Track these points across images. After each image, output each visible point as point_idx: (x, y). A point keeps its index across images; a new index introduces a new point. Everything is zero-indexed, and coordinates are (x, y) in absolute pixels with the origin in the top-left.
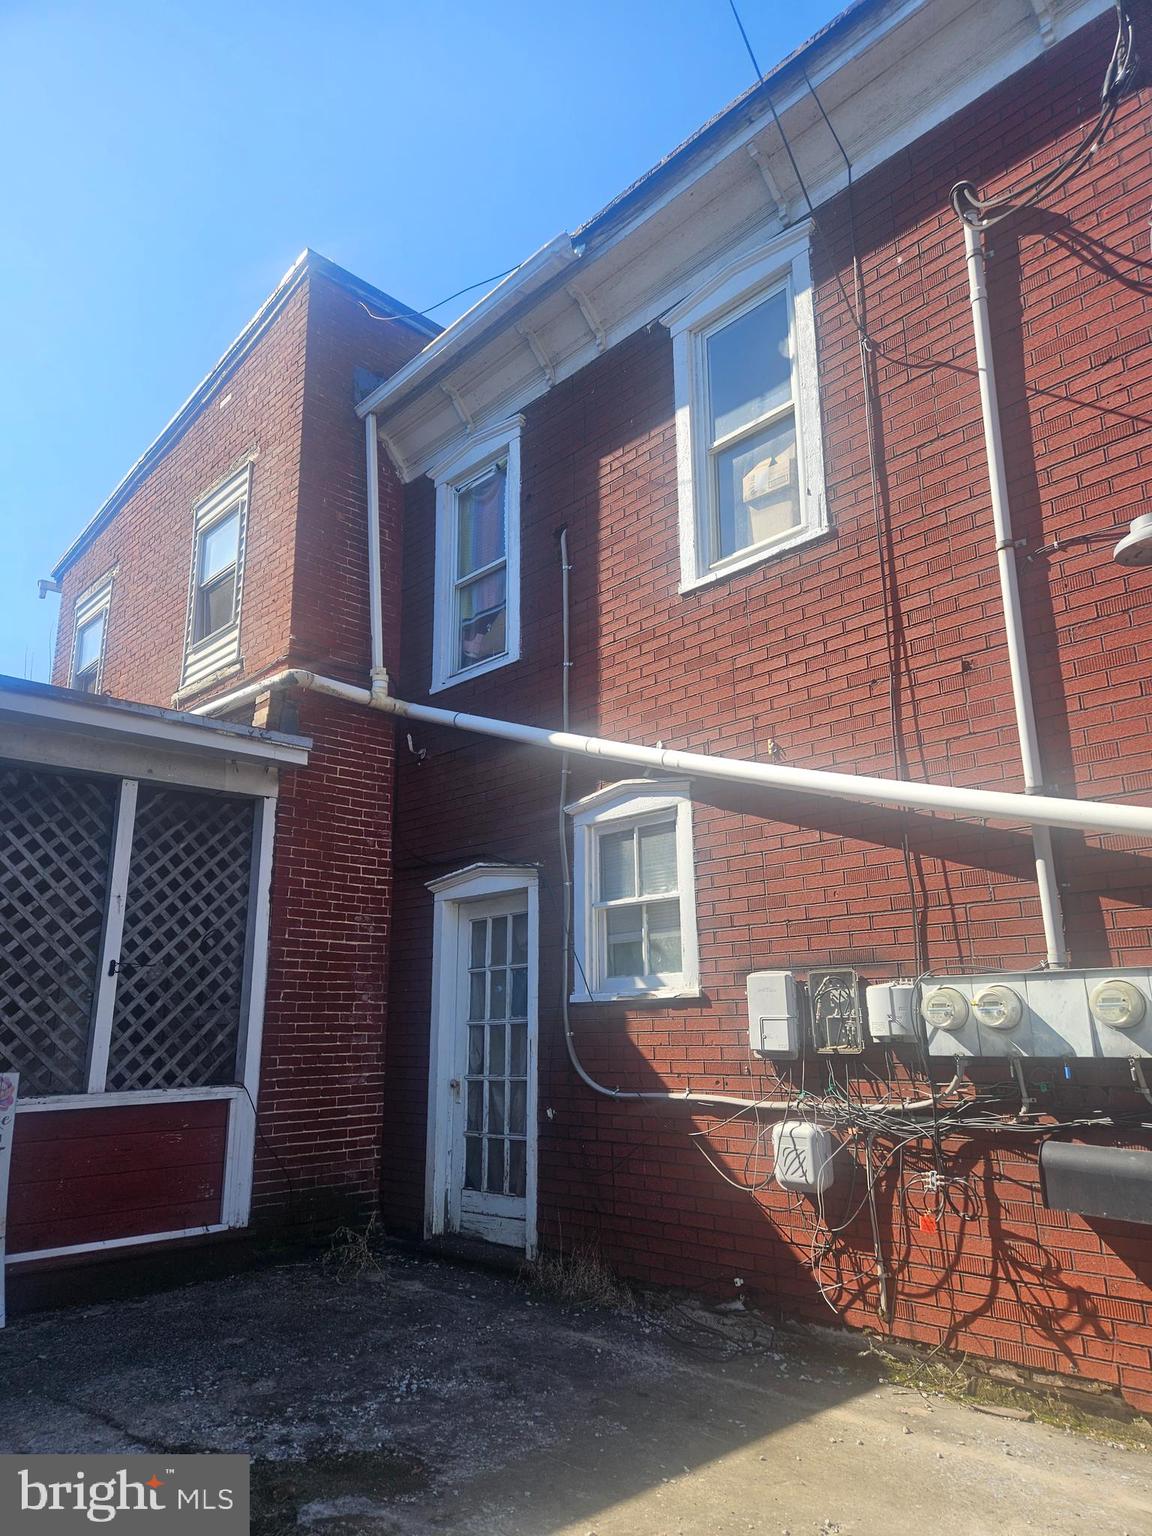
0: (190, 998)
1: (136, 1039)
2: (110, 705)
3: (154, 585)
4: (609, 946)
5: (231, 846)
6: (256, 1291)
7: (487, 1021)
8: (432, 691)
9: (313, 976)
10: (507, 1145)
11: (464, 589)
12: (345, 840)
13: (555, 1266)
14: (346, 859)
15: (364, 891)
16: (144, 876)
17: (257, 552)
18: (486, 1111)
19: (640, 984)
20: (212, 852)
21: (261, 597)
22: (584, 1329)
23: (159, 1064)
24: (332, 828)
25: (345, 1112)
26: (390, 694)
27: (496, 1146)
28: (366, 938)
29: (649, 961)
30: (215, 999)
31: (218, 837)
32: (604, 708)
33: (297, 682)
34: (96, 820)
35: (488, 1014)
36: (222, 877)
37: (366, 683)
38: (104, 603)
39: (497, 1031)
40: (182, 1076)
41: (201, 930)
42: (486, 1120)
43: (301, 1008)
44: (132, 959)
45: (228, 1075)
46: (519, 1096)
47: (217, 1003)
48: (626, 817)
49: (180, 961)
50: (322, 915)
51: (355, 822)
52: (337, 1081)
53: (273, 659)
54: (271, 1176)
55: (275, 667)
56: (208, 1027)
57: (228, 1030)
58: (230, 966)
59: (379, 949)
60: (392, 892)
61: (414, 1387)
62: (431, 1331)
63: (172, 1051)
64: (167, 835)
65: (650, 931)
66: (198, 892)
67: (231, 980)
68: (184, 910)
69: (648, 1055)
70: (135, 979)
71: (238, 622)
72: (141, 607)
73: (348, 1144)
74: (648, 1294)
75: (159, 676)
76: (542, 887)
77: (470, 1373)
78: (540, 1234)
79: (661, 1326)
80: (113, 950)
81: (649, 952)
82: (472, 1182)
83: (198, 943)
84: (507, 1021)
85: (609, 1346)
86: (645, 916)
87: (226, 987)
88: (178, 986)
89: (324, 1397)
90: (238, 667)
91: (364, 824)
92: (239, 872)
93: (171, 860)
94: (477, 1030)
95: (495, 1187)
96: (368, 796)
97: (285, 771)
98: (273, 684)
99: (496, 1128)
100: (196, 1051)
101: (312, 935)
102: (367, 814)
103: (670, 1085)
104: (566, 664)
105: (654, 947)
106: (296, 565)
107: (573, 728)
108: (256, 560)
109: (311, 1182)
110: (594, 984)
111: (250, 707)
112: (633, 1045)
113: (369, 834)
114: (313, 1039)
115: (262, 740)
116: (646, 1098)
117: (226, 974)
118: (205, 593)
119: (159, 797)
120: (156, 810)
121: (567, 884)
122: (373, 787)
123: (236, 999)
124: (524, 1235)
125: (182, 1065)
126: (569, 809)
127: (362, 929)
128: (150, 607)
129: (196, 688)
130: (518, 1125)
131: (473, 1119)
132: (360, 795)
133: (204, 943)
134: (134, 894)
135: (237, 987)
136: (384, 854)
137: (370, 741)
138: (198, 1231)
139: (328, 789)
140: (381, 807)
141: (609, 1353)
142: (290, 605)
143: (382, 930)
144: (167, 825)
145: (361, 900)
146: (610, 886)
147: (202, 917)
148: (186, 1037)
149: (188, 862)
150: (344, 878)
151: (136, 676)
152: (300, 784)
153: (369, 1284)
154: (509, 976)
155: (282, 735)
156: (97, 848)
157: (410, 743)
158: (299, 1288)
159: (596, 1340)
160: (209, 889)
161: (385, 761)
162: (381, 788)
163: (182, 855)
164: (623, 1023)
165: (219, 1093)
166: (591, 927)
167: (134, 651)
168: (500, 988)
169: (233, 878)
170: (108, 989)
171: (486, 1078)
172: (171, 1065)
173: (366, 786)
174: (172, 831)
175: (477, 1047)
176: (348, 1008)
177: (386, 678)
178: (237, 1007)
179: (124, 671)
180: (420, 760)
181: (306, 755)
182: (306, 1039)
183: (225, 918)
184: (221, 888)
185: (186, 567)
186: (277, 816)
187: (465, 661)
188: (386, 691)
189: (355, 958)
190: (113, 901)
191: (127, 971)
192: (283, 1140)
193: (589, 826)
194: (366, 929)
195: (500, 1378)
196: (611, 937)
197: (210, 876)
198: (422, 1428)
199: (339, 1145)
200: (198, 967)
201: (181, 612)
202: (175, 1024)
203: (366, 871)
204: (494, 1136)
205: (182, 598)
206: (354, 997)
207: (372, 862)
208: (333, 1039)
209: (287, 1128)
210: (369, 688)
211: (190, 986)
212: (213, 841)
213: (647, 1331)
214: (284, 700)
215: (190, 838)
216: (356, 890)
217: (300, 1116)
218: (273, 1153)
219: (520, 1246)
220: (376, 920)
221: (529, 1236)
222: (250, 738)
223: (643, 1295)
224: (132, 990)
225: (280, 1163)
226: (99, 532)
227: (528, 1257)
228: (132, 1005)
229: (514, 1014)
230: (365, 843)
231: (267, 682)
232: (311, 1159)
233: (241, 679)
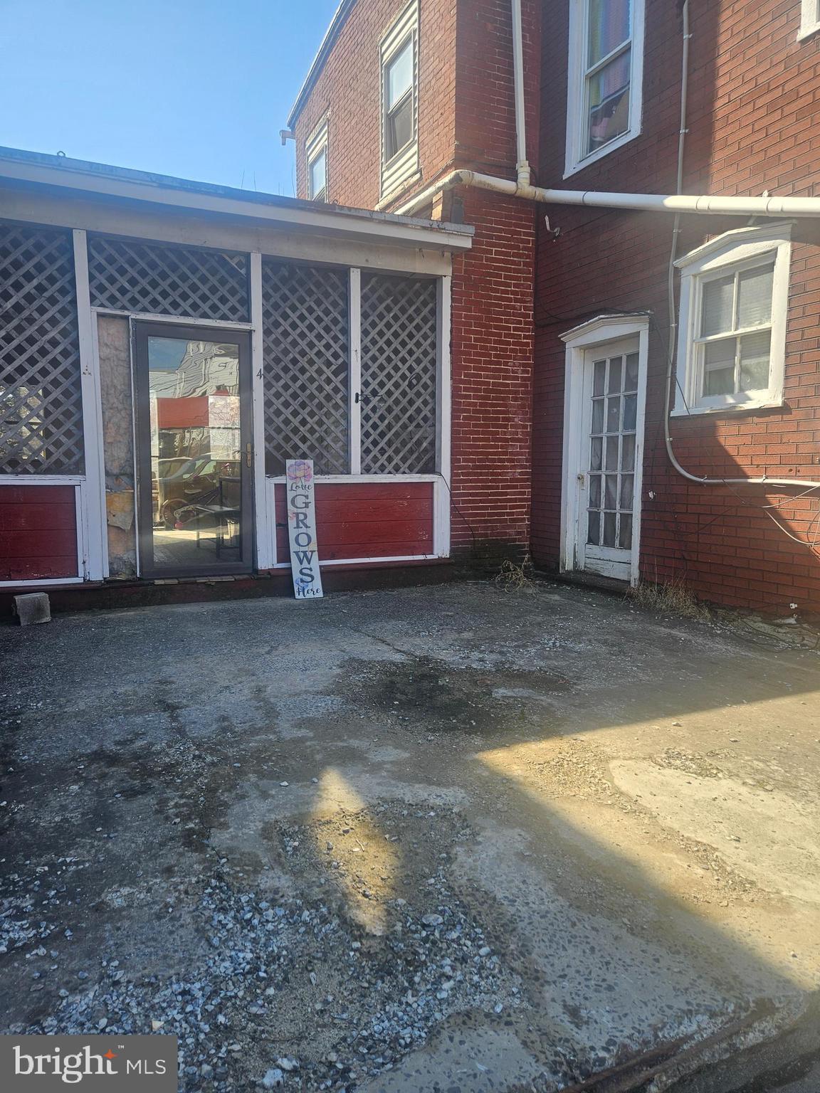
0: (405, 419)
1: (375, 443)
2: (337, 211)
3: (356, 119)
4: (705, 373)
5: (423, 314)
6: (457, 592)
7: (605, 434)
8: (565, 177)
9: (481, 405)
10: (618, 516)
11: (592, 78)
12: (499, 306)
13: (651, 591)
14: (501, 320)
15: (514, 343)
16: (370, 337)
17: (427, 73)
18: (603, 494)
19: (730, 400)
20: (411, 319)
21: (433, 113)
22: (672, 628)
23: (390, 459)
24: (490, 297)
25: (506, 494)
26: (531, 184)
27: (610, 518)
28: (517, 378)
29: (740, 382)
30: (419, 419)
31: (414, 307)
32: (715, 167)
33: (461, 180)
34: (337, 299)
35: (605, 429)
36: (418, 337)
37: (514, 177)
38: (323, 141)
39: (613, 441)
40: (404, 467)
41: (408, 374)
42: (603, 500)
43: (475, 425)
44: (367, 392)
45: (431, 467)
46: (627, 485)
47: (422, 423)
48: (727, 264)
49: (397, 394)
50: (485, 362)
51: (506, 292)
52: (500, 474)
53: (443, 165)
54: (463, 529)
55: (445, 171)
56: (417, 437)
57: (429, 440)
58: (428, 398)
59: (526, 386)
60: (535, 345)
61: (558, 644)
62: (566, 620)
63: (397, 451)
64: (381, 308)
65: (742, 358)
66: (404, 348)
67: (429, 407)
68: (396, 360)
69: (732, 451)
70: (371, 405)
71: (416, 138)
72: (348, 139)
73: (508, 514)
74: (720, 611)
75: (365, 193)
76: (651, 330)
77: (593, 641)
78: (641, 572)
79: (729, 630)
80: (356, 386)
81: (740, 374)
82: (592, 540)
83: (407, 382)
84: (620, 433)
85: (690, 637)
86: (739, 346)
87: (426, 411)
88: (397, 410)
89: (502, 643)
90: (418, 176)
91: (513, 293)
92: (429, 333)
93: (385, 325)
94: (597, 440)
95: (609, 543)
96: (516, 271)
97: (456, 253)
98: (444, 185)
99: (610, 504)
100: (411, 452)
101: (480, 376)
102: (515, 286)
103: (749, 473)
104: (682, 131)
105: (744, 371)
106: (457, 77)
107: (685, 191)
108: (427, 81)
109: (486, 535)
110: (691, 402)
111: (429, 206)
112: (721, 446)
113: (516, 300)
114: (483, 447)
115: (439, 230)
116: (729, 483)
117: (425, 403)
118: (391, 118)
119: (374, 280)
120: (373, 290)
121: (673, 325)
122: (519, 264)
123: (432, 420)
124: (629, 573)
125: (404, 460)
126: (678, 263)
127: (513, 372)
128: (354, 138)
129: (390, 198)
130: (627, 502)
131: (593, 500)
132: (509, 270)
133: (410, 382)
134: (365, 350)
135: (433, 411)
136: (528, 316)
137: (516, 225)
138: (421, 557)
139: (487, 267)
140: (526, 279)
141: (690, 641)
142: (454, 115)
143: (527, 372)
144: (381, 300)
145: (512, 350)
146: (709, 323)
147: (407, 365)
148: (404, 443)
149: (396, 327)
150: (499, 335)
151: (350, 195)
152: (467, 264)
153: (525, 594)
154: (622, 400)
155: (453, 225)
156: (340, 318)
157: (547, 223)
158: (483, 593)
159: (681, 634)
160: (411, 345)
161: (528, 242)
162: (526, 264)
163: (392, 322)
164: (713, 429)
165: (426, 478)
166: (691, 359)
167: (347, 176)
168: (615, 410)
169: (425, 337)
170: (356, 411)
171: (603, 473)
172: (397, 460)
173: (513, 263)
174: (384, 305)
175: (597, 453)
176: (506, 426)
177: (528, 169)
178: (434, 425)
179: (342, 192)
180: (555, 238)
181: (470, 239)
182: (478, 447)
183: (422, 365)
184: (418, 345)
185: (377, 99)
186: (452, 290)
187: (593, 145)
188: (528, 181)
189: (509, 393)
190: (353, 353)
191: (366, 401)
192: (467, 508)
193: (695, 276)
194: (517, 372)
195: (613, 645)
196: (708, 366)
197: (411, 336)
198: (564, 664)
199: (503, 514)
200: (408, 398)
201: (376, 138)
202: (397, 435)
203: (515, 329)
204: (608, 511)
205: (375, 126)
206: (508, 419)
207: (520, 322)
208: (497, 447)
209: (469, 502)
210: (515, 180)
211: (404, 410)
212: (411, 311)
213: (719, 632)
214: (453, 197)
215: (396, 310)
216: (508, 343)
217: (476, 495)
218: (462, 516)
219: (625, 578)
220: (524, 365)
221: (633, 573)
222: (430, 229)
223: (717, 612)
224: (370, 412)
225: (466, 522)
226: (315, 83)
227: (632, 585)
228: (371, 422)
229: (625, 428)
230: (514, 308)
231: (440, 184)
232: (486, 522)
233: (421, 185)
